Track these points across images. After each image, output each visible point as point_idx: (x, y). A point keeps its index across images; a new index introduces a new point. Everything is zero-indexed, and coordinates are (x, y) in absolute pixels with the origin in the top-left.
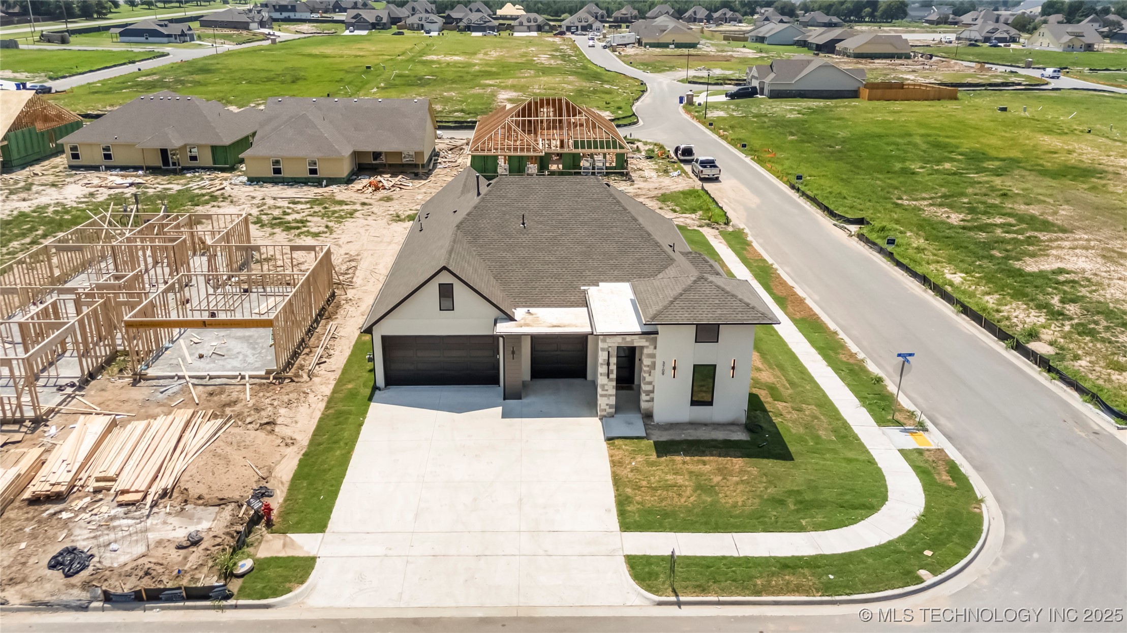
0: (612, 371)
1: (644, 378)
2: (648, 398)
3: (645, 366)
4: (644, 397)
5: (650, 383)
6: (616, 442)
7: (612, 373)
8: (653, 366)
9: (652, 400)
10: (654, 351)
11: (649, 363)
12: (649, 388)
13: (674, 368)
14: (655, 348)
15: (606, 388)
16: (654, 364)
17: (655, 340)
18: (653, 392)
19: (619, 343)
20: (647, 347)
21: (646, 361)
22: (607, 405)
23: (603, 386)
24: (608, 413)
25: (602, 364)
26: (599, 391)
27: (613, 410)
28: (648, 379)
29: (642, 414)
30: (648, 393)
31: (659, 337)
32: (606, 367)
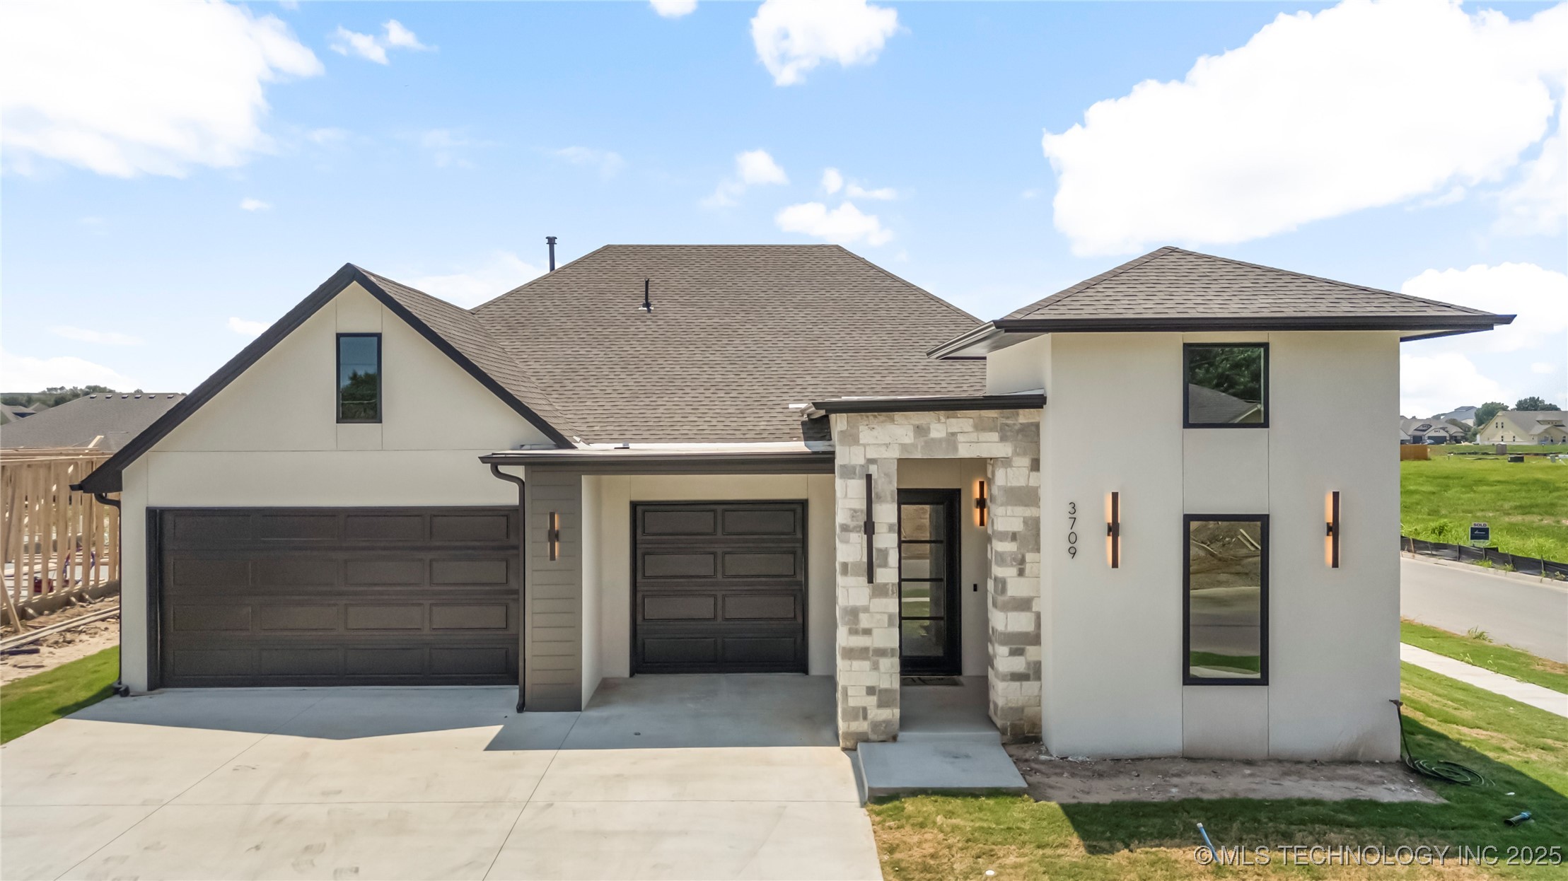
0: (884, 553)
1: (1002, 584)
2: (1018, 664)
3: (1003, 536)
4: (1004, 661)
5: (1024, 604)
6: (909, 806)
7: (885, 565)
8: (1031, 536)
9: (1034, 673)
10: (1034, 479)
11: (1016, 525)
12: (1019, 622)
13: (1114, 529)
14: (1035, 465)
15: (865, 622)
16: (1034, 526)
17: (1032, 433)
18: (1035, 639)
19: (904, 447)
20: (1006, 462)
21: (1005, 518)
22: (871, 691)
23: (854, 613)
24: (875, 726)
25: (845, 528)
26: (843, 638)
27: (892, 714)
28: (1017, 588)
29: (1003, 732)
30: (1022, 642)
31: (1048, 419)
32: (859, 539)
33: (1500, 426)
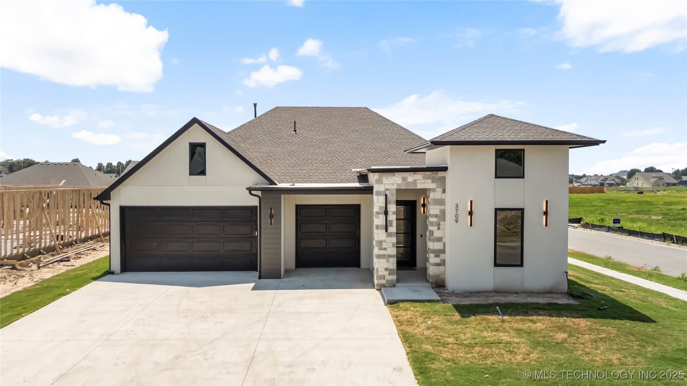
0: (391, 222)
1: (432, 233)
2: (437, 260)
3: (432, 216)
4: (432, 259)
5: (440, 240)
6: (401, 305)
7: (391, 226)
8: (442, 216)
9: (443, 263)
10: (443, 196)
11: (437, 212)
12: (438, 246)
13: (471, 213)
14: (444, 191)
15: (384, 245)
16: (443, 212)
17: (443, 180)
18: (443, 251)
19: (398, 185)
20: (434, 190)
21: (433, 210)
22: (386, 269)
23: (380, 243)
24: (388, 281)
25: (378, 213)
26: (376, 251)
27: (394, 277)
28: (437, 234)
29: (432, 284)
30: (438, 253)
31: (448, 175)
32: (382, 217)
33: (637, 179)
